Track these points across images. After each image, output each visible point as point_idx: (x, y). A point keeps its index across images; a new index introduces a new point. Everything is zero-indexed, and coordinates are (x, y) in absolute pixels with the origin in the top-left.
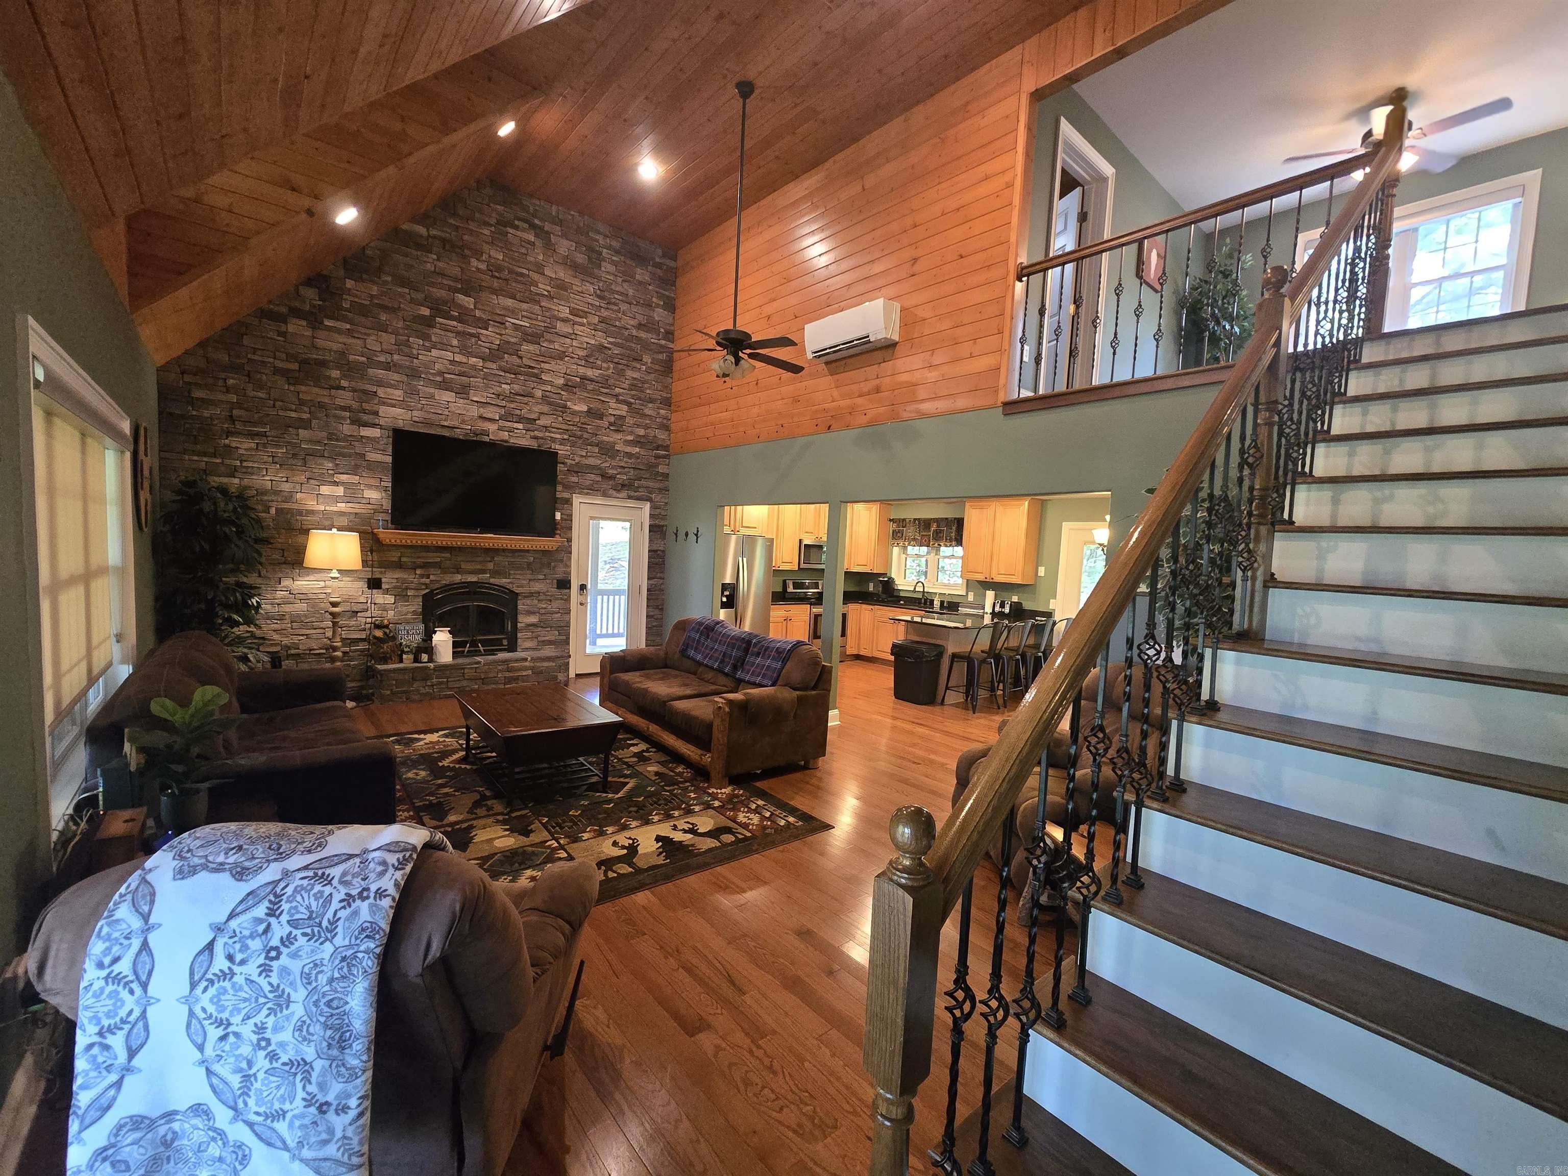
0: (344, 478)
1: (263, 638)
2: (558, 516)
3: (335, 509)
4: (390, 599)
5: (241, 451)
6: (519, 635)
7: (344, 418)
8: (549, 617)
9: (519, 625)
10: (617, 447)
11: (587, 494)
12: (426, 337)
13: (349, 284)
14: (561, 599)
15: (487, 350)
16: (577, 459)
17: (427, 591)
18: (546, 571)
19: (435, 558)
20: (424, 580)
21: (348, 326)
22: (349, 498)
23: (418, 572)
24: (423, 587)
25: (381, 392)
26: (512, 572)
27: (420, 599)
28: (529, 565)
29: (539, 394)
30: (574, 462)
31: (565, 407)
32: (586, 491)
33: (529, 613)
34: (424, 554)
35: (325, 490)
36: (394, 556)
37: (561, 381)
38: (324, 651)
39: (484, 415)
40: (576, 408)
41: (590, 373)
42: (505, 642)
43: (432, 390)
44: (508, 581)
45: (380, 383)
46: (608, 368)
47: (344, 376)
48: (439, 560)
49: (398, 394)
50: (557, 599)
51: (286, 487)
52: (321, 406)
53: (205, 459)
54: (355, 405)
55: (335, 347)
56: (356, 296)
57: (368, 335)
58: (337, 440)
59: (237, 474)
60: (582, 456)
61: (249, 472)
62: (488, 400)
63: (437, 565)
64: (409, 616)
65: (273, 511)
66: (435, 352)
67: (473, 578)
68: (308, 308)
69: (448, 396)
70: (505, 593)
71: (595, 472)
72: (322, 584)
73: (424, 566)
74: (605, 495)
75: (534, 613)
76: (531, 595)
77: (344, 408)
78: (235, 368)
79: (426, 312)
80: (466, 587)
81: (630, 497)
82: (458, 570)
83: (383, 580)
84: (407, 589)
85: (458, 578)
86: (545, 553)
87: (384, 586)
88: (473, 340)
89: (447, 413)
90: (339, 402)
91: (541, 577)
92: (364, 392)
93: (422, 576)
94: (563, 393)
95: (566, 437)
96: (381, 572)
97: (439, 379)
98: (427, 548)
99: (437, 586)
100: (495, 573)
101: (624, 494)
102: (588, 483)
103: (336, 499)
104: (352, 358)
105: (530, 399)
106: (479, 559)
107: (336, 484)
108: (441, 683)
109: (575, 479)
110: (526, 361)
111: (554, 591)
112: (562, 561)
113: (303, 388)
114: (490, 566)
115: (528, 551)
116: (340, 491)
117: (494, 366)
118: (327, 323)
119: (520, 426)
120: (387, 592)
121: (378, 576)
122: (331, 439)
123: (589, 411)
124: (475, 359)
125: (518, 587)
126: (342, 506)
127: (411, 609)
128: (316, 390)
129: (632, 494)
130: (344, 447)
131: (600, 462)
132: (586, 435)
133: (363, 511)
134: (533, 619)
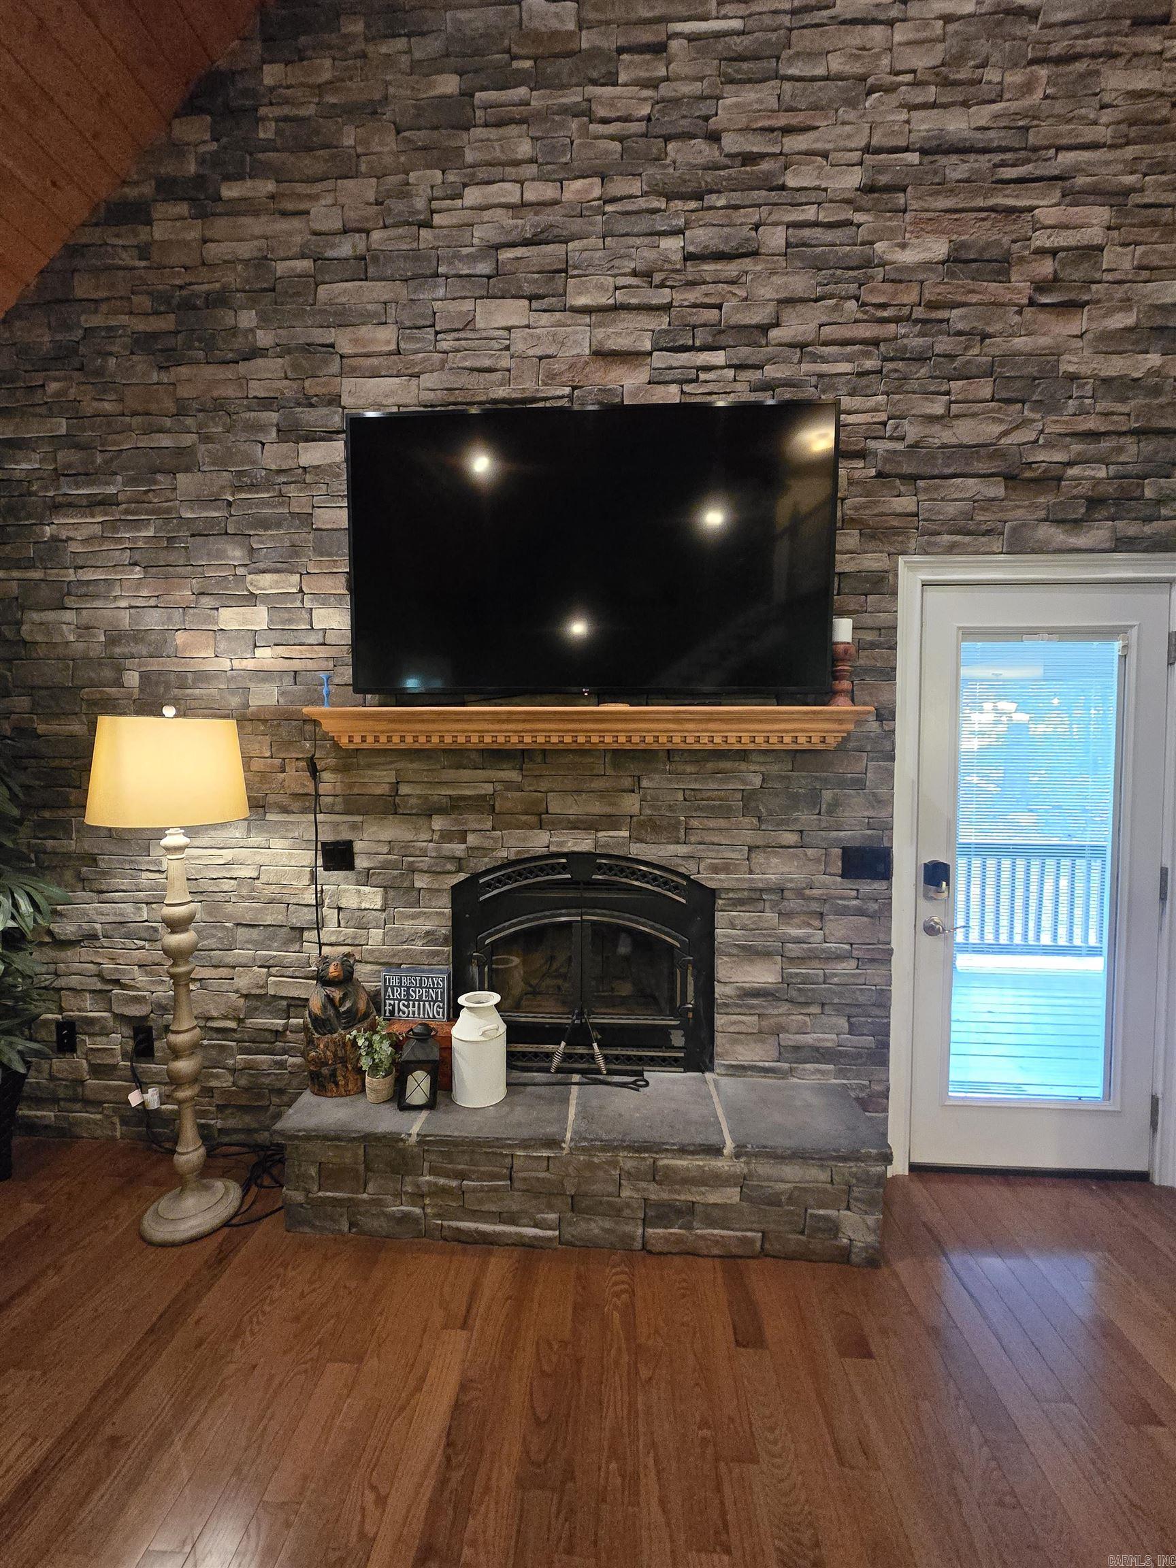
0: (266, 583)
1: (117, 982)
2: (843, 630)
3: (250, 664)
4: (372, 898)
5: (74, 547)
6: (720, 1021)
7: (261, 428)
8: (813, 970)
9: (719, 989)
10: (1069, 365)
11: (951, 549)
12: (447, 159)
13: (271, 74)
14: (860, 912)
15: (616, 146)
16: (912, 431)
17: (462, 877)
18: (805, 817)
19: (477, 783)
20: (458, 849)
21: (271, 186)
22: (282, 635)
23: (438, 823)
24: (450, 867)
25: (344, 341)
26: (695, 823)
27: (445, 900)
28: (749, 798)
29: (775, 238)
30: (899, 446)
31: (867, 263)
32: (947, 538)
33: (751, 953)
34: (451, 774)
35: (230, 618)
36: (379, 780)
37: (853, 179)
38: (231, 1024)
39: (613, 344)
40: (908, 257)
41: (957, 124)
42: (678, 1039)
43: (467, 305)
44: (682, 850)
45: (343, 318)
46: (1027, 88)
47: (265, 320)
48: (488, 789)
49: (384, 337)
50: (843, 912)
51: (153, 620)
52: (220, 406)
53: (16, 574)
54: (288, 389)
55: (245, 250)
56: (286, 101)
57: (314, 198)
58: (253, 487)
59: (69, 601)
60: (932, 419)
61: (89, 591)
62: (620, 296)
63: (484, 805)
64: (418, 946)
65: (132, 679)
66: (473, 196)
67: (582, 843)
68: (192, 168)
69: (511, 312)
70: (676, 888)
71: (981, 467)
72: (228, 854)
73: (453, 806)
74: (1019, 545)
75: (766, 954)
76: (753, 898)
77: (267, 403)
78: (63, 357)
79: (449, 84)
80: (564, 868)
81: (1123, 544)
82: (541, 819)
83: (358, 846)
84: (412, 870)
85: (540, 841)
86: (798, 757)
87: (361, 863)
88: (574, 124)
89: (505, 362)
90: (257, 389)
91: (790, 838)
92: (308, 348)
93: (446, 836)
94: (858, 217)
95: (869, 364)
96: (354, 827)
97: (484, 268)
98: (457, 756)
99: (483, 864)
100: (646, 828)
101: (1099, 533)
102: (951, 509)
103: (254, 641)
104: (281, 268)
105: (747, 264)
106: (597, 784)
107: (251, 599)
108: (444, 1191)
109: (905, 503)
110: (731, 143)
111: (830, 882)
112: (859, 784)
113: (184, 371)
114: (631, 804)
115: (743, 755)
116: (259, 617)
117: (636, 187)
118: (230, 191)
119: (718, 358)
120: (366, 878)
121: (346, 836)
122: (240, 488)
123: (956, 260)
124: (579, 184)
125: (715, 869)
126: (266, 657)
127: (427, 926)
128: (209, 371)
129: (1130, 529)
130: (264, 503)
131: (997, 429)
132: (943, 345)
133: (310, 665)
134: (764, 975)
